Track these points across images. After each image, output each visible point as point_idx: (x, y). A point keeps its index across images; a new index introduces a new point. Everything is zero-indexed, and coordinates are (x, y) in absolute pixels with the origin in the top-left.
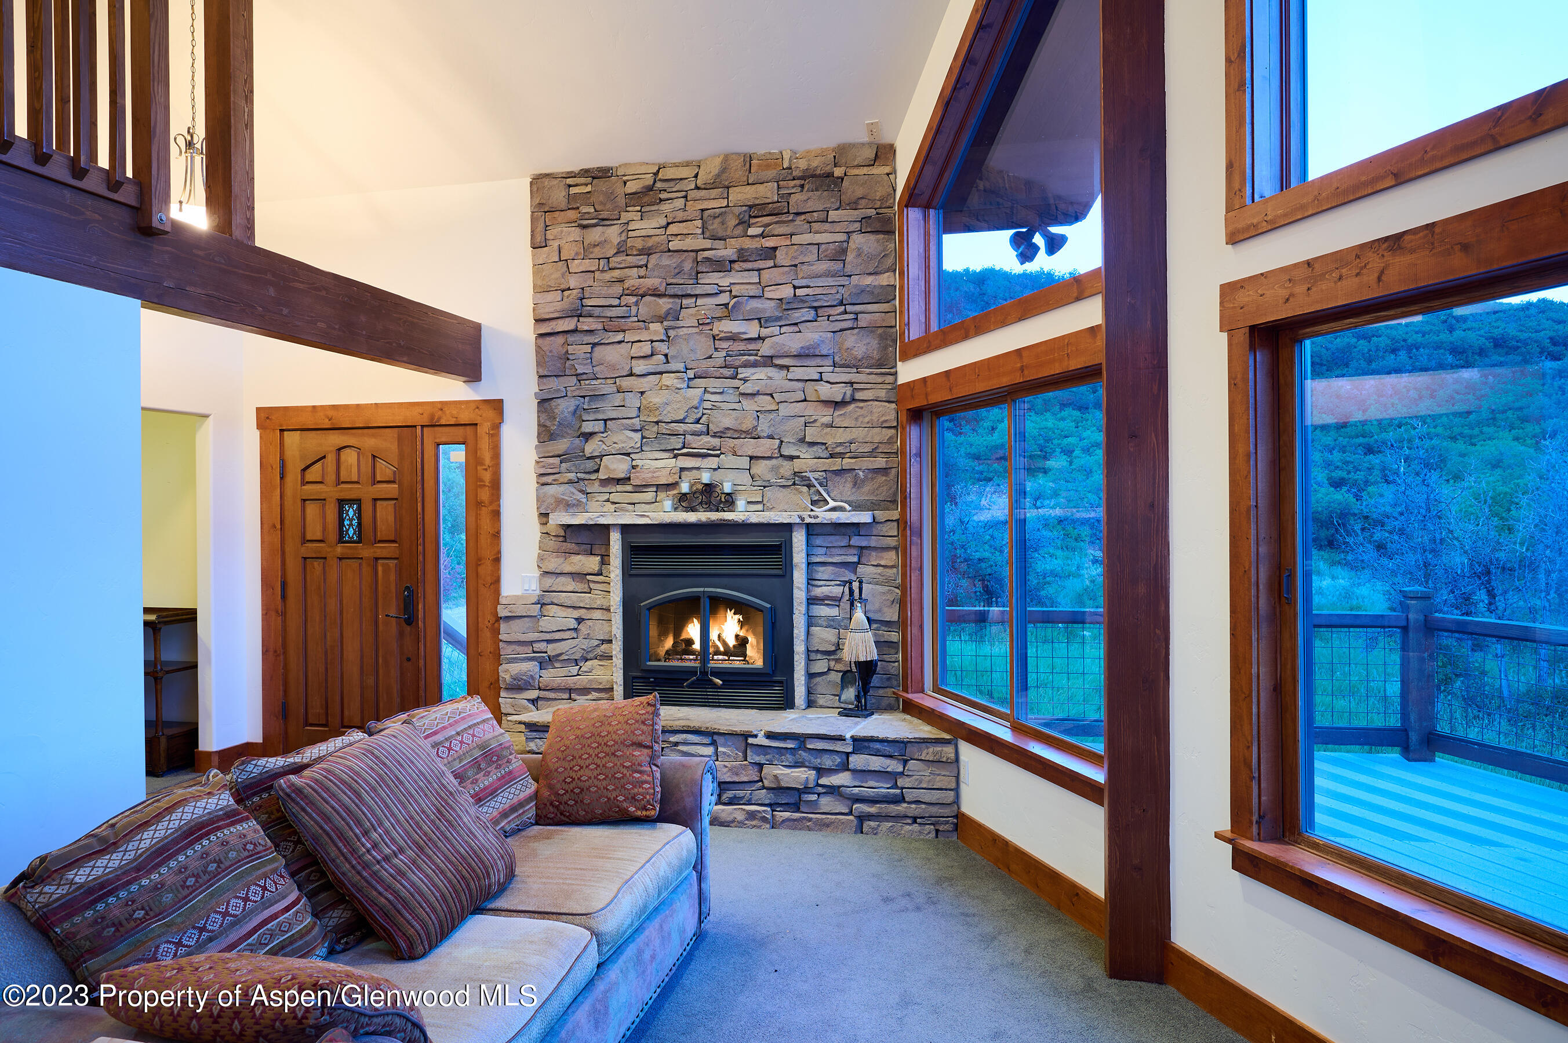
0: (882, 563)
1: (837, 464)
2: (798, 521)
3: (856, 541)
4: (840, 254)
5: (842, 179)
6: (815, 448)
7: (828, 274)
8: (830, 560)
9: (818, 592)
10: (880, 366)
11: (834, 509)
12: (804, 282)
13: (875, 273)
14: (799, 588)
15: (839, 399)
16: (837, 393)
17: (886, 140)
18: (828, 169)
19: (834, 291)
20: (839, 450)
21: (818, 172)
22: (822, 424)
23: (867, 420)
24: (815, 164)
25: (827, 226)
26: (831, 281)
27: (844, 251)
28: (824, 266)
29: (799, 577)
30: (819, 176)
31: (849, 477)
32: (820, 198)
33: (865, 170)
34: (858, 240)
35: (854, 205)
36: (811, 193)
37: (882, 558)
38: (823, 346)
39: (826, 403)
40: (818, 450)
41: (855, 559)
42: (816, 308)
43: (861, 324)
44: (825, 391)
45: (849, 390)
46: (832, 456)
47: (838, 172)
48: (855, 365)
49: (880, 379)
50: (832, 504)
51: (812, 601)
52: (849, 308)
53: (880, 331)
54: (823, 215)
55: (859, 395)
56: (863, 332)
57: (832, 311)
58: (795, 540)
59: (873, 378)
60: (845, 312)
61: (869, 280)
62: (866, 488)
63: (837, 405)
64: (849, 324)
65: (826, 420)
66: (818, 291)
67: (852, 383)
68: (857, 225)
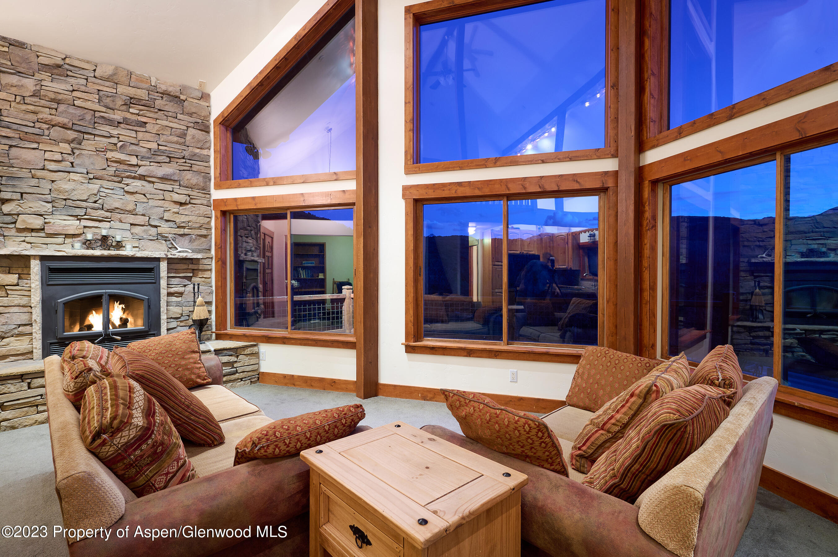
0: (205, 276)
1: (181, 231)
2: (164, 256)
3: (191, 266)
4: (183, 135)
5: (184, 101)
6: (169, 223)
7: (177, 143)
8: (178, 275)
9: (172, 290)
10: (204, 190)
11: (180, 252)
12: (164, 144)
13: (201, 148)
14: (163, 288)
15: (183, 202)
16: (182, 199)
17: (207, 91)
18: (178, 94)
19: (180, 151)
20: (182, 225)
21: (172, 94)
22: (173, 212)
23: (197, 212)
24: (170, 89)
25: (176, 120)
26: (178, 146)
27: (185, 135)
28: (175, 139)
29: (163, 283)
30: (172, 96)
31: (187, 238)
32: (173, 106)
33: (196, 101)
34: (191, 131)
35: (191, 115)
36: (168, 103)
37: (205, 274)
38: (175, 176)
39: (176, 202)
40: (171, 224)
41: (191, 275)
42: (170, 157)
43: (193, 169)
44: (176, 197)
45: (188, 199)
46: (178, 227)
47: (182, 97)
48: (191, 187)
49: (203, 196)
50: (179, 249)
51: (169, 294)
52: (188, 161)
53: (203, 174)
54: (174, 115)
55: (192, 201)
56: (195, 173)
57: (178, 160)
58: (161, 266)
59: (200, 195)
60: (185, 162)
61: (198, 151)
62: (195, 243)
63: (181, 204)
64: (188, 168)
65: (175, 210)
66: (171, 149)
67: (189, 196)
68: (192, 125)
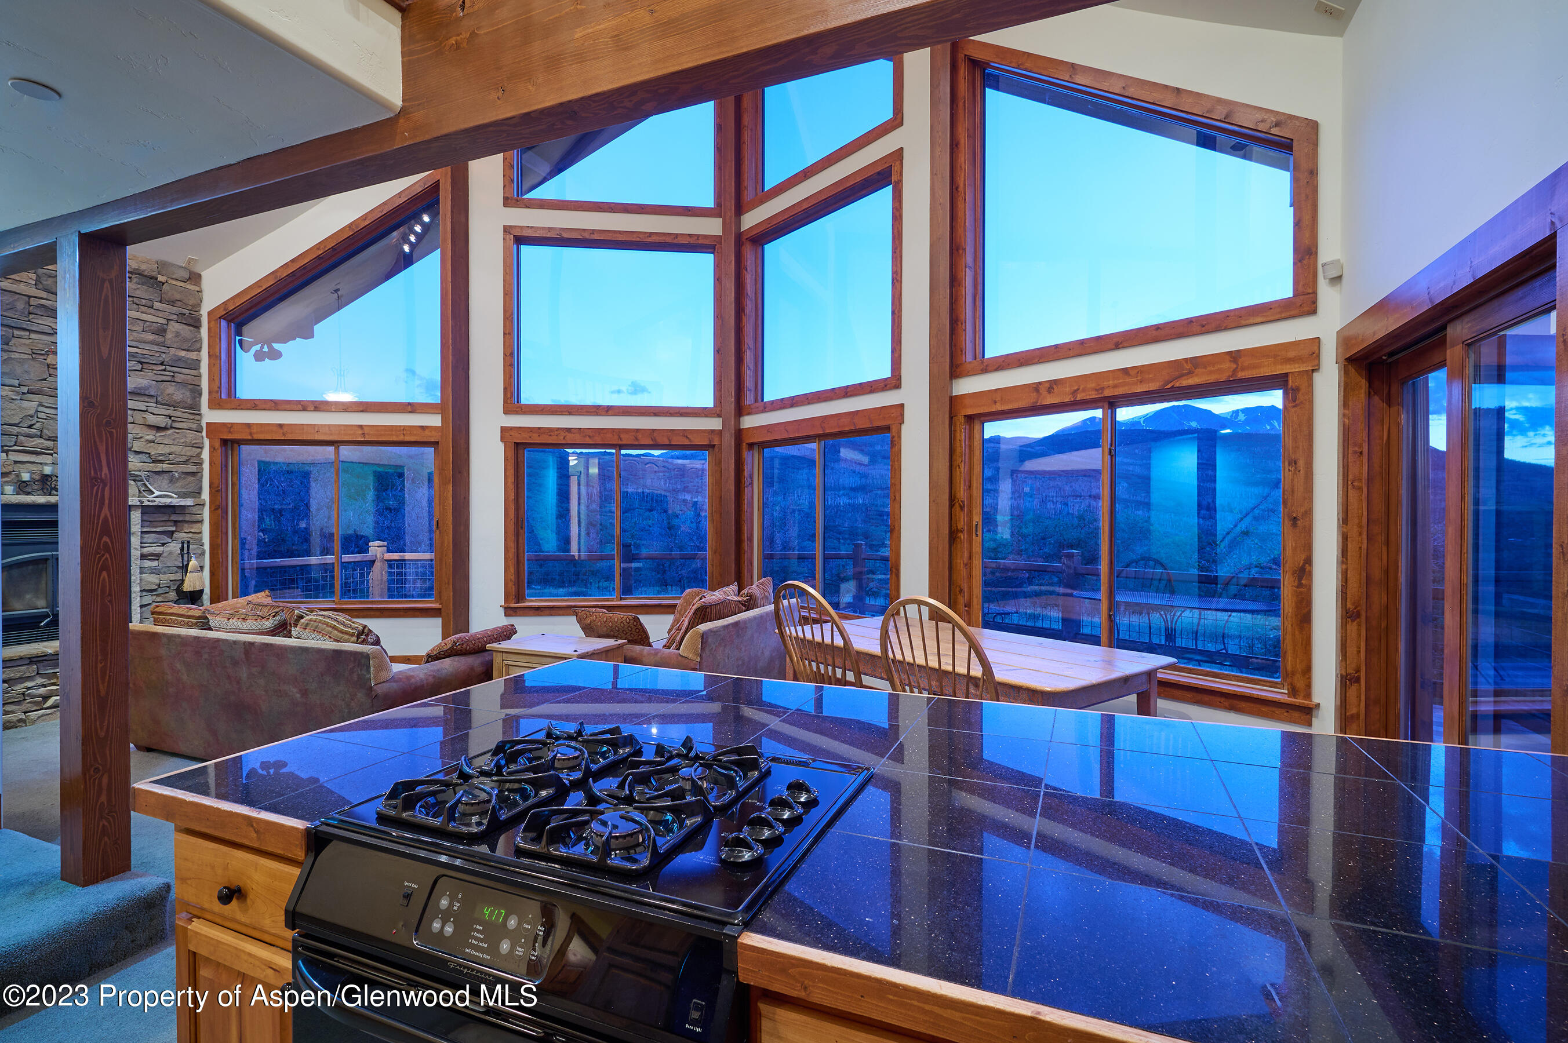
0: (193, 531)
1: (160, 467)
2: (138, 503)
3: (174, 517)
4: (161, 331)
5: (163, 284)
6: (141, 456)
7: (152, 343)
8: (155, 530)
9: (145, 551)
10: (191, 409)
11: (156, 497)
12: (134, 344)
13: (188, 350)
14: (135, 549)
15: (163, 425)
16: (162, 421)
17: (197, 269)
18: (154, 274)
19: (157, 354)
20: (160, 458)
21: (146, 273)
22: (147, 440)
23: (182, 441)
24: (143, 267)
25: (152, 311)
26: (156, 348)
27: (165, 331)
28: (151, 337)
29: (135, 541)
30: (146, 276)
31: (166, 476)
32: (146, 291)
33: (182, 284)
34: (174, 327)
35: (172, 303)
36: (139, 286)
37: (192, 528)
38: (150, 390)
39: (150, 427)
40: (144, 457)
41: (174, 529)
42: (142, 363)
43: (176, 380)
44: (152, 419)
45: (170, 422)
46: (154, 462)
47: (161, 278)
48: (174, 405)
49: (191, 417)
50: (157, 493)
51: (143, 557)
52: (168, 368)
53: (190, 387)
54: (149, 303)
55: (175, 425)
56: (178, 385)
57: (154, 367)
58: (132, 516)
59: (186, 415)
60: (165, 370)
61: (183, 353)
62: (178, 484)
63: (159, 429)
64: (169, 378)
65: (148, 437)
66: (145, 352)
67: (170, 417)
68: (175, 317)
